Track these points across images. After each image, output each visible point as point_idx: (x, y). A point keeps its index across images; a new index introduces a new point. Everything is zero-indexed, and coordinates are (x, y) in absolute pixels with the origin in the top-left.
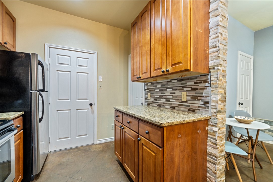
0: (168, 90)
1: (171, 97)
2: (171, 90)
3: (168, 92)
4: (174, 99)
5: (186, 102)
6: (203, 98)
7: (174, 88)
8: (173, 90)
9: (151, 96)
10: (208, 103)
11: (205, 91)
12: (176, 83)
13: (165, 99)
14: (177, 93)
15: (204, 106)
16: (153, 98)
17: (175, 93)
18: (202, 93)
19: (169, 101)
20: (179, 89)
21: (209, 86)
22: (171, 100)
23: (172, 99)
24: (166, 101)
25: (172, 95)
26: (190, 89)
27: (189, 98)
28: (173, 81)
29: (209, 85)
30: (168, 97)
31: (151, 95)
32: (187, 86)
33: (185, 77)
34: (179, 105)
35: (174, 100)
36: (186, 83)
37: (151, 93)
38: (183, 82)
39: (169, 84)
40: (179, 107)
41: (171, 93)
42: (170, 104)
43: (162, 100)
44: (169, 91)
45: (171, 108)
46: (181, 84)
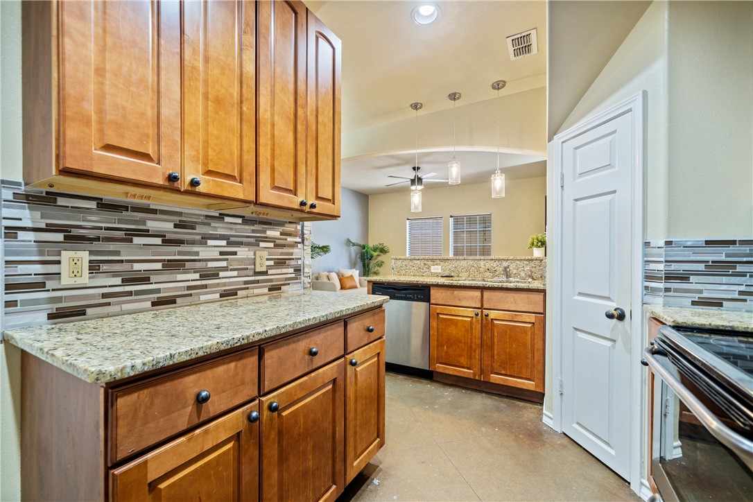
0: (210, 242)
1: (224, 264)
2: (224, 243)
3: (211, 249)
4: (231, 270)
5: (265, 273)
6: (292, 263)
7: (232, 239)
8: (230, 244)
9: (91, 268)
10: (300, 270)
11: (295, 250)
12: (239, 227)
13: (195, 272)
14: (243, 253)
15: (293, 275)
16: (115, 274)
17: (235, 253)
18: (292, 254)
19: (216, 276)
20: (248, 244)
21: (299, 243)
22: (222, 274)
23: (227, 270)
24: (203, 277)
25: (227, 260)
26: (271, 245)
27: (272, 263)
28: (227, 219)
29: (300, 240)
30: (211, 264)
31: (90, 262)
32: (266, 238)
33: (265, 216)
34: (246, 283)
35: (235, 273)
36: (264, 232)
37: (91, 253)
38: (257, 227)
39: (213, 225)
40: (248, 288)
41: (222, 253)
42: (218, 285)
43: (180, 277)
44: (215, 246)
45: (222, 296)
46: (253, 231)
